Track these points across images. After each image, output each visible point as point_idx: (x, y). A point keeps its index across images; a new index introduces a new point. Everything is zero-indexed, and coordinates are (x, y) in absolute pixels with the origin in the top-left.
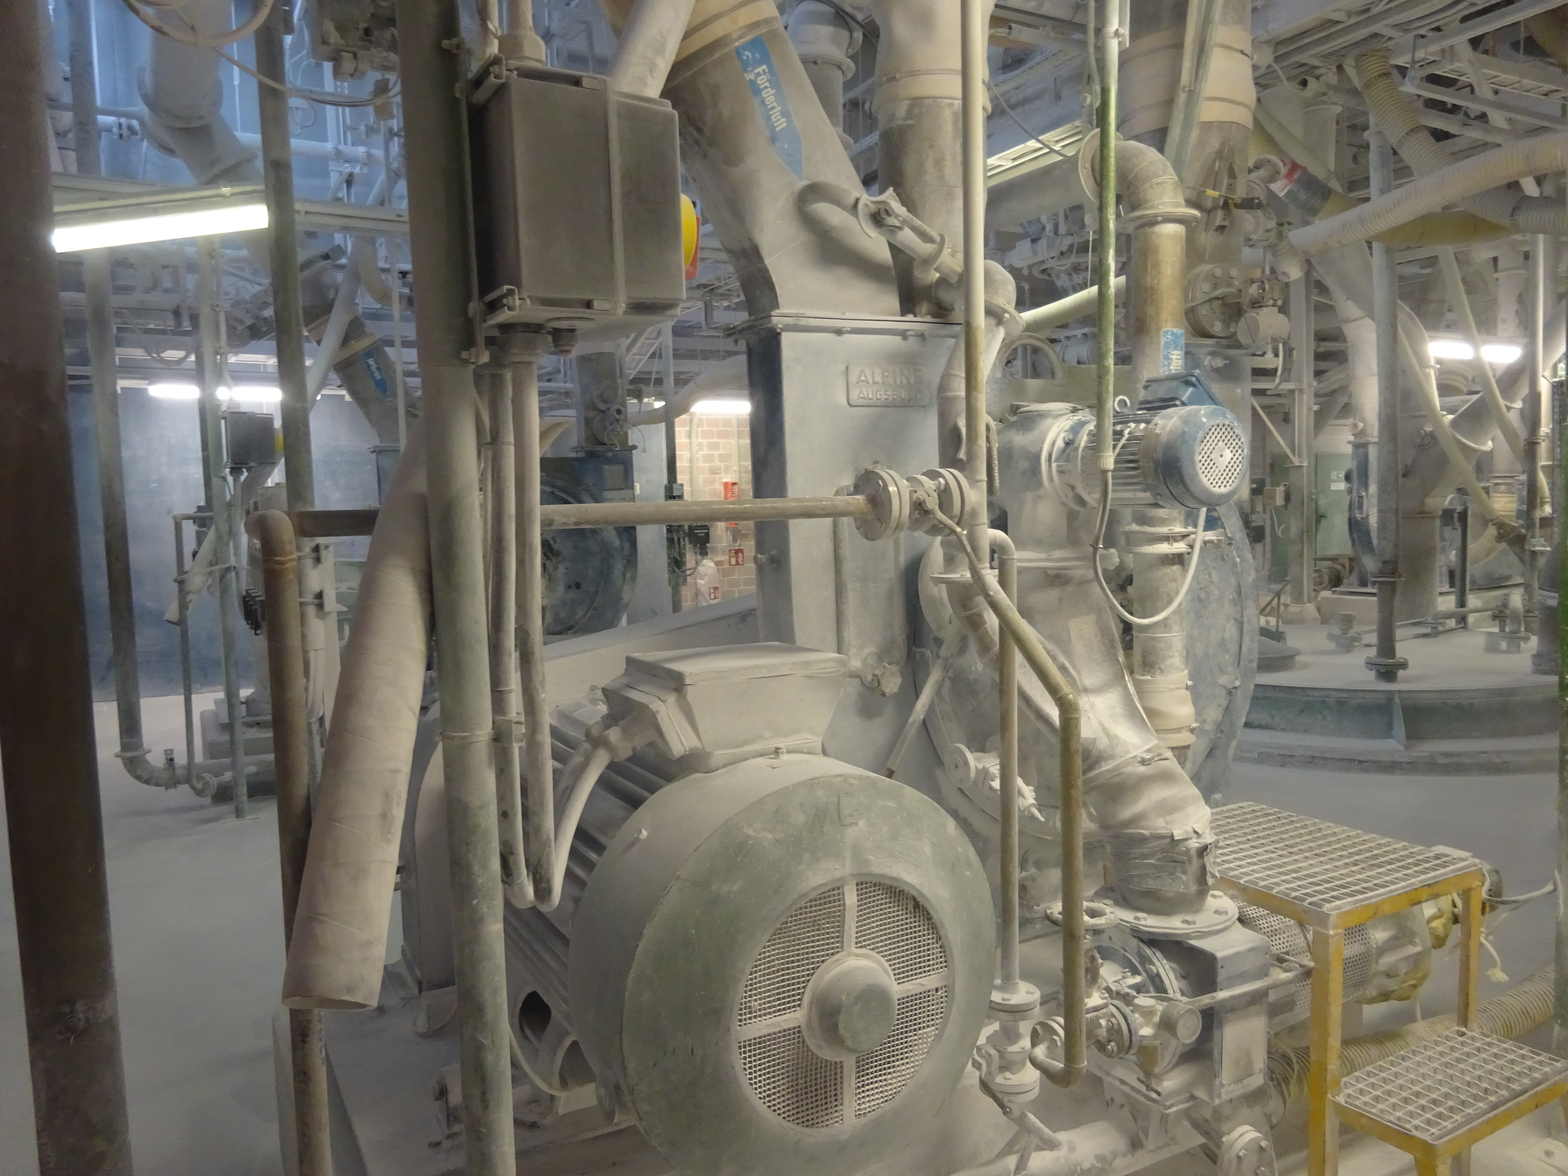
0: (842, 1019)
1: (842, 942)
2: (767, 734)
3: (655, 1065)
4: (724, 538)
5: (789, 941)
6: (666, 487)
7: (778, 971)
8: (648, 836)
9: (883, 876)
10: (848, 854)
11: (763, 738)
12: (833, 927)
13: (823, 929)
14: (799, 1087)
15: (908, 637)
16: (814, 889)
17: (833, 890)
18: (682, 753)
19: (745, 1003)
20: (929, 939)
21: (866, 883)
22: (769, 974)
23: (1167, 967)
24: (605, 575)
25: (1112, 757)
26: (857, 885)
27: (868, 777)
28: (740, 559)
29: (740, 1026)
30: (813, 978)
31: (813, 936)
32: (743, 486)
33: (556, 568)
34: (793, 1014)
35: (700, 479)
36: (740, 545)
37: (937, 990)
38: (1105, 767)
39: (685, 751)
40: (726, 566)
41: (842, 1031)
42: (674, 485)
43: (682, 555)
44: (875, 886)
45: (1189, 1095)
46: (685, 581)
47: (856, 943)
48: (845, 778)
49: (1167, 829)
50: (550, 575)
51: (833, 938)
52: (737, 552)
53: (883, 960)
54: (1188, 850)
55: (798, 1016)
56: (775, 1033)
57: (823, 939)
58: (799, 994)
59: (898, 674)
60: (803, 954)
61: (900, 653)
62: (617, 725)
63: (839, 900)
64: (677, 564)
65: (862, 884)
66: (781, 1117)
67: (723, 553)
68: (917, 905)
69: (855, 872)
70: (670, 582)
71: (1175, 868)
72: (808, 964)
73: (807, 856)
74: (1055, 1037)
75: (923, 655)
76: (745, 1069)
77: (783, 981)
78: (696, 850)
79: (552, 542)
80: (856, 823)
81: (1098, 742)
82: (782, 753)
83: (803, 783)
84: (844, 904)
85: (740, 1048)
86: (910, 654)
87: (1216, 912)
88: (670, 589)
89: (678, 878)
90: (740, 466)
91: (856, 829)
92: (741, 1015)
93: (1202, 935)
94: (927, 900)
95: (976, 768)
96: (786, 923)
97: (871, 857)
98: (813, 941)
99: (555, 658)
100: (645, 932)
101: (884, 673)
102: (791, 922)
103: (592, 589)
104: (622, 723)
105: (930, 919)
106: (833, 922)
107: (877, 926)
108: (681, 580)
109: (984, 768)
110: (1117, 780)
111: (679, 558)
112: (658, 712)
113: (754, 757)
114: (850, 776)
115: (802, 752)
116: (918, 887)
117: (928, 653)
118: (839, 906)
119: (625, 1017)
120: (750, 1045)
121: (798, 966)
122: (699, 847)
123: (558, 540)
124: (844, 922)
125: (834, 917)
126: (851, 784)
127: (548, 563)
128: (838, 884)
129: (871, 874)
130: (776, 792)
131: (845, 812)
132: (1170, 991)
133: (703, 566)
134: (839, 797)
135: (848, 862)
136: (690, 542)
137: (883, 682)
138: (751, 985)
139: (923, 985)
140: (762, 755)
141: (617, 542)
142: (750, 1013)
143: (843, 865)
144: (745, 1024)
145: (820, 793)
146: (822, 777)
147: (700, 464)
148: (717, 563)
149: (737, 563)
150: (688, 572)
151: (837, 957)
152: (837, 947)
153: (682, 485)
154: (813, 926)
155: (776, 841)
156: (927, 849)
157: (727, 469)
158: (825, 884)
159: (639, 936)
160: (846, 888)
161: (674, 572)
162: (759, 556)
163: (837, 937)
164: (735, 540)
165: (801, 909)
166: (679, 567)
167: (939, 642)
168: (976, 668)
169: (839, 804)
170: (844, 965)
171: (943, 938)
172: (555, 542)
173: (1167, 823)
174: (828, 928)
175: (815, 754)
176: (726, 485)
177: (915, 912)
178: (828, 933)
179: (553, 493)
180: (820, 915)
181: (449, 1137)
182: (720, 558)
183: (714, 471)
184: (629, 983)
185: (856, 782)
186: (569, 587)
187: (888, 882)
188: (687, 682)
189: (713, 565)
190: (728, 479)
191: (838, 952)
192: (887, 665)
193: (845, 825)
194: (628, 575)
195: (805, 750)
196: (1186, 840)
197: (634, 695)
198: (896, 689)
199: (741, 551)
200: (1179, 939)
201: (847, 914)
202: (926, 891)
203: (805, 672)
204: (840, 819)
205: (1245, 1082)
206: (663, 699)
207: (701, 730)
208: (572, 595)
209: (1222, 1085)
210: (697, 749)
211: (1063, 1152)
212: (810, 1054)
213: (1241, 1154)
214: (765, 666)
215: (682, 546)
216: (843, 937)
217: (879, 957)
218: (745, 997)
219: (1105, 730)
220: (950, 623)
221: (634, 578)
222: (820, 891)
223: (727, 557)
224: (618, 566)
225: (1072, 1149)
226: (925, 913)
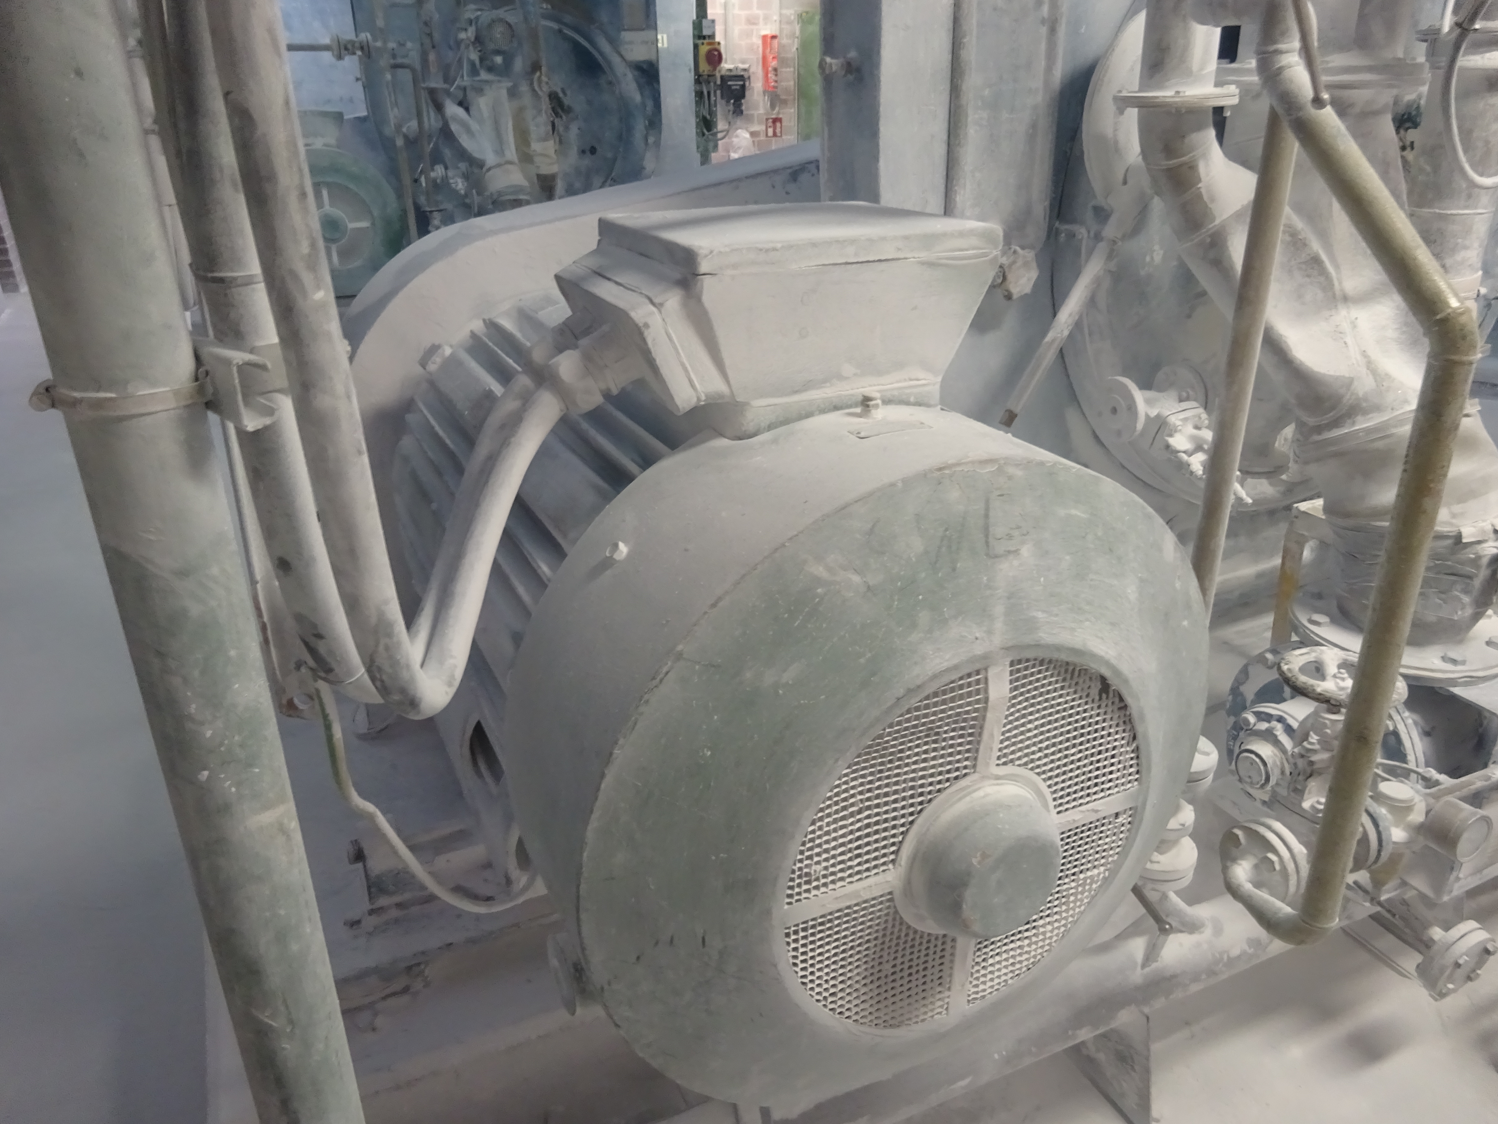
0: (970, 895)
1: (976, 759)
2: (848, 369)
3: (638, 958)
4: (761, 104)
5: (882, 764)
6: (694, 23)
7: (860, 812)
8: (629, 555)
9: (1058, 648)
10: (999, 609)
11: (841, 378)
12: (961, 736)
13: (944, 740)
14: (882, 974)
15: (1052, 206)
16: (935, 677)
17: (969, 675)
18: (693, 402)
19: (800, 869)
20: (1119, 739)
21: (1028, 660)
22: (843, 818)
23: (1410, 721)
24: (624, 137)
25: (1377, 408)
26: (1012, 664)
27: (1042, 464)
28: (778, 130)
29: (789, 903)
30: (921, 820)
31: (926, 752)
32: (785, 41)
33: (567, 128)
34: (881, 876)
35: (736, 31)
36: (778, 113)
37: (1117, 815)
38: (1362, 424)
39: (699, 399)
40: (762, 138)
41: (967, 910)
42: (704, 21)
43: (712, 113)
44: (1042, 663)
45: (1399, 881)
46: (716, 146)
47: (999, 758)
48: (1000, 464)
49: (1451, 524)
50: (560, 136)
51: (959, 753)
52: (775, 121)
53: (1038, 780)
54: (1479, 557)
55: (889, 878)
56: (848, 907)
57: (942, 756)
58: (893, 844)
59: (1034, 265)
60: (905, 781)
61: (1036, 231)
62: (575, 347)
63: (978, 692)
64: (706, 124)
65: (1019, 662)
66: (850, 1021)
67: (760, 123)
68: (1105, 686)
69: (1010, 644)
70: (698, 147)
71: (1454, 583)
72: (912, 796)
73: (924, 617)
74: (1271, 856)
75: (1072, 235)
76: (795, 965)
77: (868, 826)
78: (714, 605)
79: (561, 95)
80: (1016, 552)
81: (1356, 383)
82: (876, 406)
83: (924, 476)
84: (986, 700)
85: (788, 935)
86: (1052, 233)
87: (1489, 643)
88: (699, 155)
89: (679, 656)
90: (781, 15)
91: (1016, 563)
92: (791, 888)
93: (1473, 681)
94: (1126, 681)
95: (1147, 416)
96: (881, 737)
97: (1040, 615)
98: (925, 760)
99: (522, 227)
100: (616, 751)
101: (1014, 262)
102: (889, 734)
103: (609, 155)
104: (584, 342)
105: (1125, 707)
106: (963, 728)
107: (1036, 728)
108: (711, 145)
109: (1158, 416)
110: (1380, 445)
111: (708, 117)
112: (647, 325)
113: (823, 411)
114: (1008, 461)
115: (907, 403)
116: (1114, 661)
117: (1082, 232)
118: (978, 702)
119: (583, 886)
120: (804, 929)
121: (895, 801)
122: (720, 599)
123: (568, 92)
124: (982, 727)
125: (965, 720)
126: (1010, 478)
127: (557, 121)
128: (977, 666)
129: (1038, 646)
130: (871, 494)
131: (998, 530)
132: (1411, 757)
133: (737, 136)
134: (987, 502)
135: (999, 625)
136: (722, 97)
137: (1010, 277)
138: (812, 840)
139: (1096, 811)
140: (836, 408)
141: (638, 98)
142: (808, 882)
143: (990, 632)
144: (798, 901)
145: (954, 494)
146: (958, 464)
147: (737, 11)
148: (753, 134)
149: (775, 134)
150: (720, 135)
151: (963, 783)
152: (965, 767)
153: (713, 21)
154: (927, 736)
155: (869, 588)
156: (1132, 591)
157: (766, 18)
158: (956, 667)
159: (608, 758)
160: (991, 673)
161: (704, 135)
162: (828, 60)
163: (968, 751)
164: (773, 106)
165: (908, 711)
166: (709, 129)
167: (1102, 214)
168: (1152, 258)
169: (987, 516)
170: (976, 795)
171: (1139, 736)
172: (565, 94)
173: (1454, 516)
174: (952, 738)
175: (928, 405)
176: (764, 37)
177: (1100, 699)
178: (952, 746)
179: (560, 31)
180: (941, 719)
181: (371, 912)
182: (756, 128)
183: (752, 21)
184: (590, 834)
185: (1019, 473)
186: (583, 152)
187: (1064, 657)
188: (704, 267)
189: (747, 135)
190: (767, 31)
191: (965, 775)
192: (1018, 248)
193: (996, 557)
194: (651, 140)
195: (912, 399)
196: (1479, 542)
197: (606, 291)
198: (1028, 290)
199: (780, 120)
200: (1436, 685)
201: (989, 715)
202: (1125, 668)
203: (924, 255)
204: (987, 543)
205: (1485, 872)
206: (657, 300)
207: (727, 362)
208: (587, 161)
209: (1458, 879)
210: (721, 396)
211: (1207, 933)
212: (904, 928)
213: (1461, 961)
214: (853, 241)
215: (712, 102)
216: (977, 751)
217: (1032, 775)
218: (801, 861)
219: (1370, 365)
220: (1125, 183)
221: (657, 144)
222: (946, 679)
223: (764, 128)
224: (640, 126)
225: (1218, 930)
226: (1117, 700)
